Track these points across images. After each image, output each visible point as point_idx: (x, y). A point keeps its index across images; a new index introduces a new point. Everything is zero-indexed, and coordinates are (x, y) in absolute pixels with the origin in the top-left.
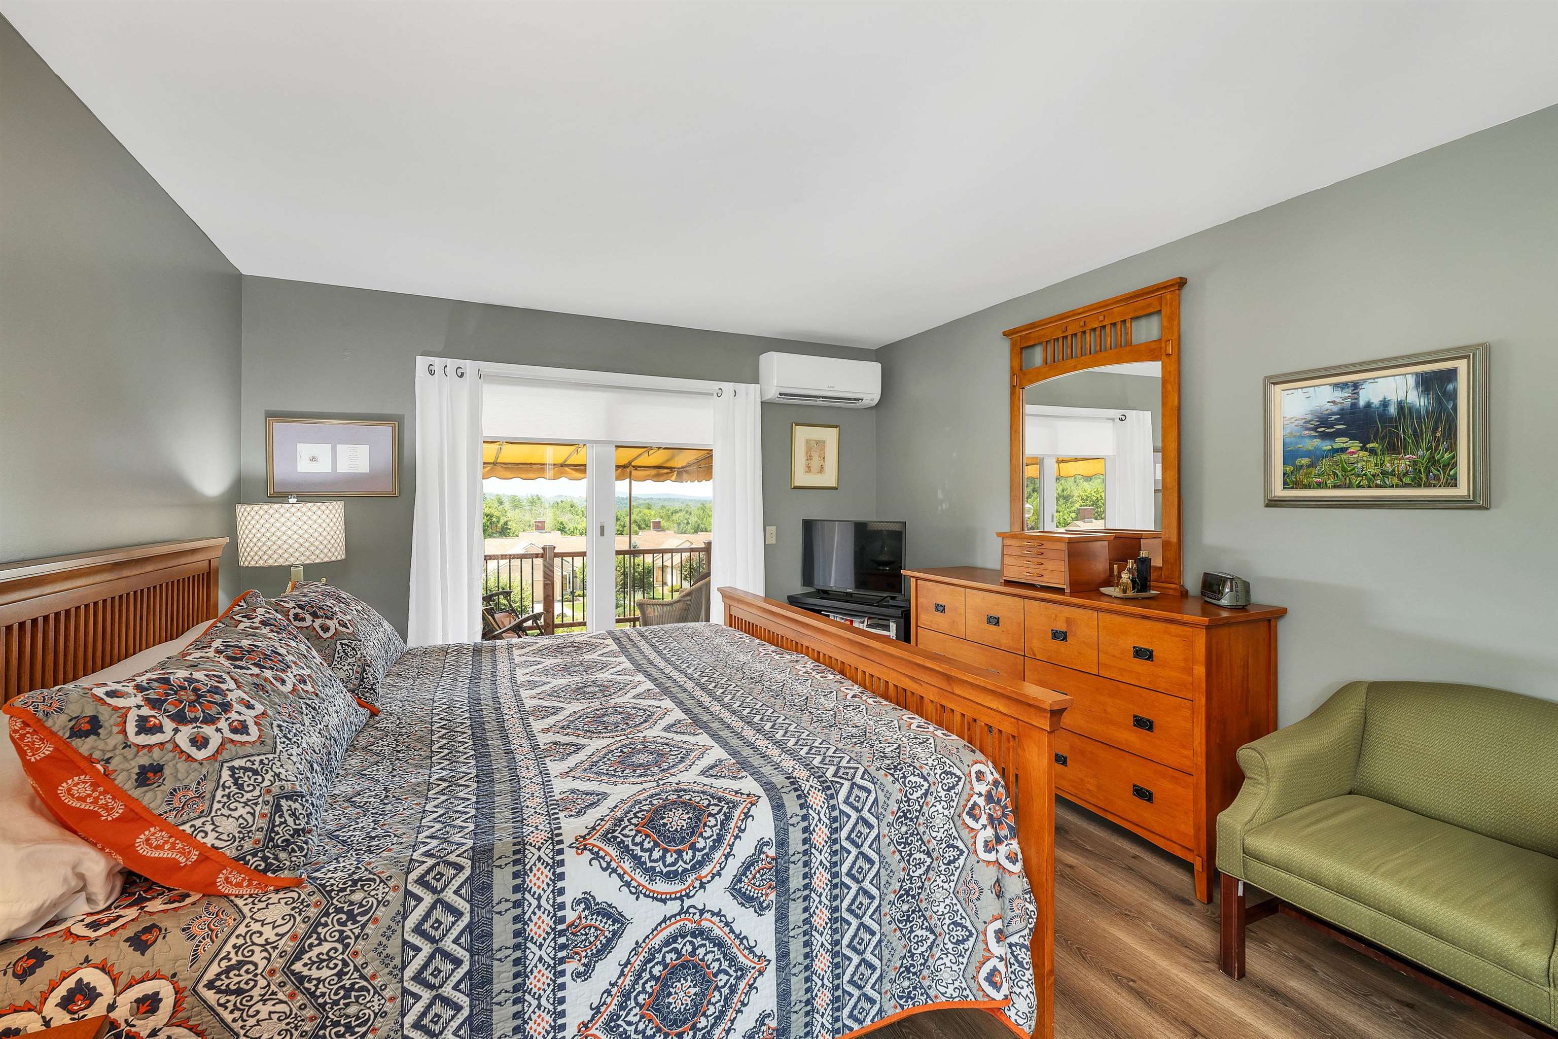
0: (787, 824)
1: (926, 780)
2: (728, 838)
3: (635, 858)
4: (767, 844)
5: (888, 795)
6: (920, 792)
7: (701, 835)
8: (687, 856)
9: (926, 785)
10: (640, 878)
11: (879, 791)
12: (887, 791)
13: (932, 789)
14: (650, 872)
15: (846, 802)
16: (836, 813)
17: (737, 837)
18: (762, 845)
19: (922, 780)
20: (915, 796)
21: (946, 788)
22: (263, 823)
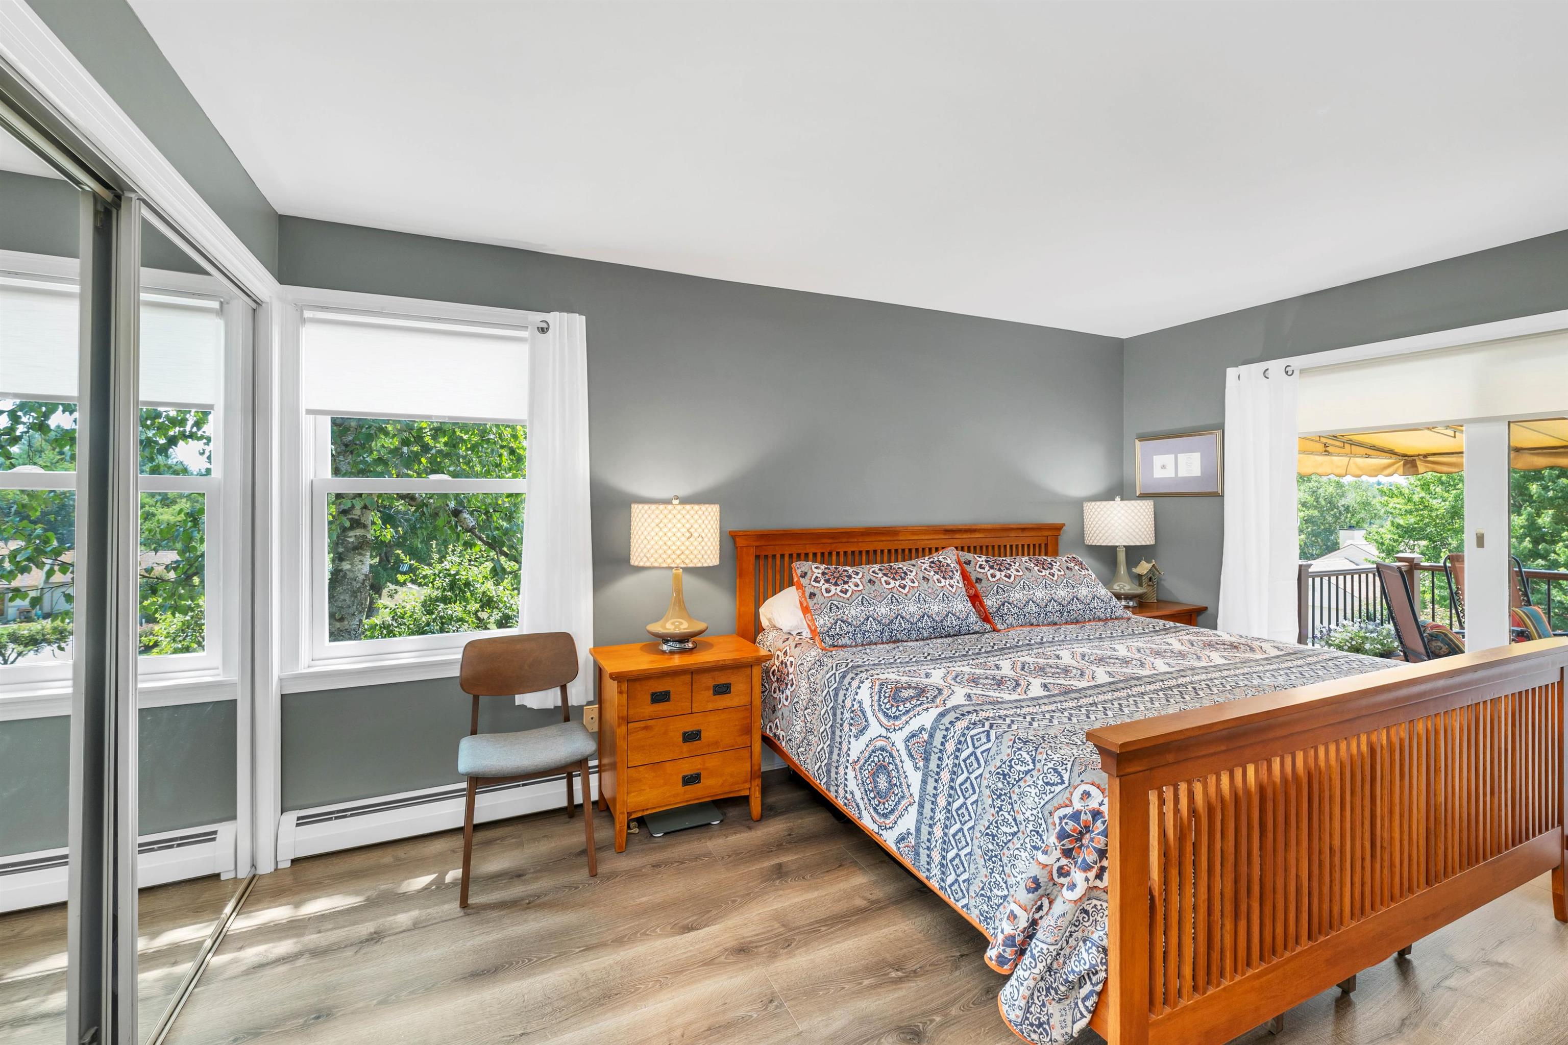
0: (938, 726)
1: (1034, 762)
2: (911, 714)
3: (880, 697)
4: (925, 730)
5: (999, 752)
6: (1023, 769)
7: (904, 705)
8: (894, 710)
9: (1031, 767)
10: (876, 708)
11: (995, 745)
12: (1000, 749)
13: (1034, 773)
14: (880, 709)
15: (972, 737)
16: (963, 739)
17: (915, 716)
18: (922, 729)
19: (1030, 761)
20: (1018, 768)
21: (1046, 781)
22: (829, 625)
